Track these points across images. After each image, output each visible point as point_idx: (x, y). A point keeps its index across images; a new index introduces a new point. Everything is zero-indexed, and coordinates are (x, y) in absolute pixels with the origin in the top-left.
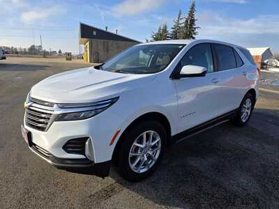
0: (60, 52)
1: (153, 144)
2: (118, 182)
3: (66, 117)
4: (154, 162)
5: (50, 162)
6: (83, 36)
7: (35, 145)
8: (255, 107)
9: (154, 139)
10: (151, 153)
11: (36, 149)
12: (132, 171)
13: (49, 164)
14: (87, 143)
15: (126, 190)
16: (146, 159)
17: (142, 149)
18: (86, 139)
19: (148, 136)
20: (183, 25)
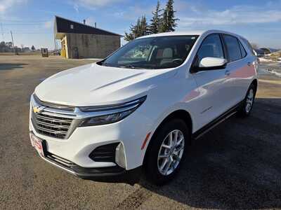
0: (33, 48)
1: (179, 143)
2: (144, 187)
3: (90, 122)
4: (178, 163)
5: (73, 172)
6: (59, 30)
7: (51, 154)
8: (256, 97)
9: (178, 139)
10: (176, 153)
11: (53, 159)
12: (161, 174)
13: (71, 174)
14: (117, 149)
15: (155, 195)
16: (172, 160)
17: (168, 149)
18: (116, 144)
19: (174, 135)
20: (162, 17)
